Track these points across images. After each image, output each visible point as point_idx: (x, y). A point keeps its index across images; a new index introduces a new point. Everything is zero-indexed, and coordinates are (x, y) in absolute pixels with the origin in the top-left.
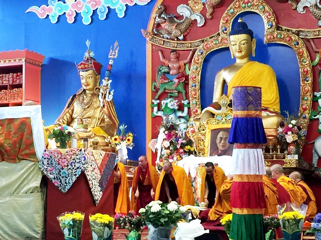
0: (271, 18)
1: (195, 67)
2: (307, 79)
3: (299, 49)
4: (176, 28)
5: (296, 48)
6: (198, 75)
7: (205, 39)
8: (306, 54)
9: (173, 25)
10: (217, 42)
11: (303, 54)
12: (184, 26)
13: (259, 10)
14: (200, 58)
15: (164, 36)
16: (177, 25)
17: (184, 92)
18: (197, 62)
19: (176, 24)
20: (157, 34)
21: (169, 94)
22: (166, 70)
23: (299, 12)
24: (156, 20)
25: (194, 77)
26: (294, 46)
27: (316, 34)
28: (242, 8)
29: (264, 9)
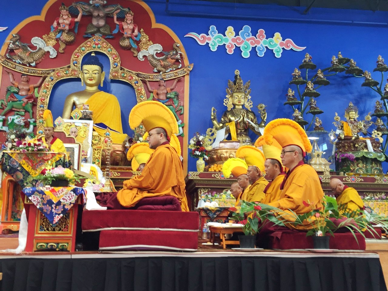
0: (116, 59)
1: (45, 90)
3: (138, 86)
4: (29, 56)
5: (136, 85)
6: (47, 97)
7: (56, 69)
8: (143, 91)
9: (27, 53)
10: (68, 72)
11: (141, 91)
12: (37, 55)
13: (107, 51)
14: (50, 83)
15: (16, 61)
16: (31, 53)
17: (31, 111)
18: (47, 86)
19: (29, 52)
20: (9, 58)
21: (16, 112)
22: (16, 90)
23: (139, 59)
24: (10, 46)
25: (42, 99)
26: (134, 84)
27: (152, 78)
28: (92, 48)
29: (111, 52)
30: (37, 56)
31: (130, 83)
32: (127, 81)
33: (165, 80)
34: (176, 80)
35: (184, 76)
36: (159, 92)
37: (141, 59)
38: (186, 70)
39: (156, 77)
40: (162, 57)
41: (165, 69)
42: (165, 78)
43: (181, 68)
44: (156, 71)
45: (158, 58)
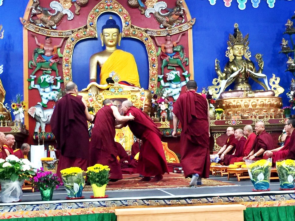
0: (127, 19)
1: (68, 51)
2: (155, 65)
3: (149, 43)
4: (51, 19)
5: (146, 42)
6: (70, 57)
7: (74, 30)
8: (153, 47)
10: (86, 33)
11: (151, 47)
13: (119, 11)
14: (71, 44)
15: (39, 24)
17: (57, 70)
18: (70, 47)
19: (51, 16)
20: (33, 23)
21: (44, 72)
23: (146, 16)
25: (66, 59)
26: (144, 41)
27: (159, 34)
28: (105, 9)
29: (122, 11)
30: (57, 19)
31: (141, 40)
32: (138, 38)
33: (170, 34)
34: (181, 34)
35: (188, 30)
36: (166, 46)
37: (148, 16)
38: (189, 25)
39: (162, 32)
40: (167, 14)
41: (170, 25)
42: (171, 33)
43: (185, 22)
44: (163, 27)
45: (164, 14)
